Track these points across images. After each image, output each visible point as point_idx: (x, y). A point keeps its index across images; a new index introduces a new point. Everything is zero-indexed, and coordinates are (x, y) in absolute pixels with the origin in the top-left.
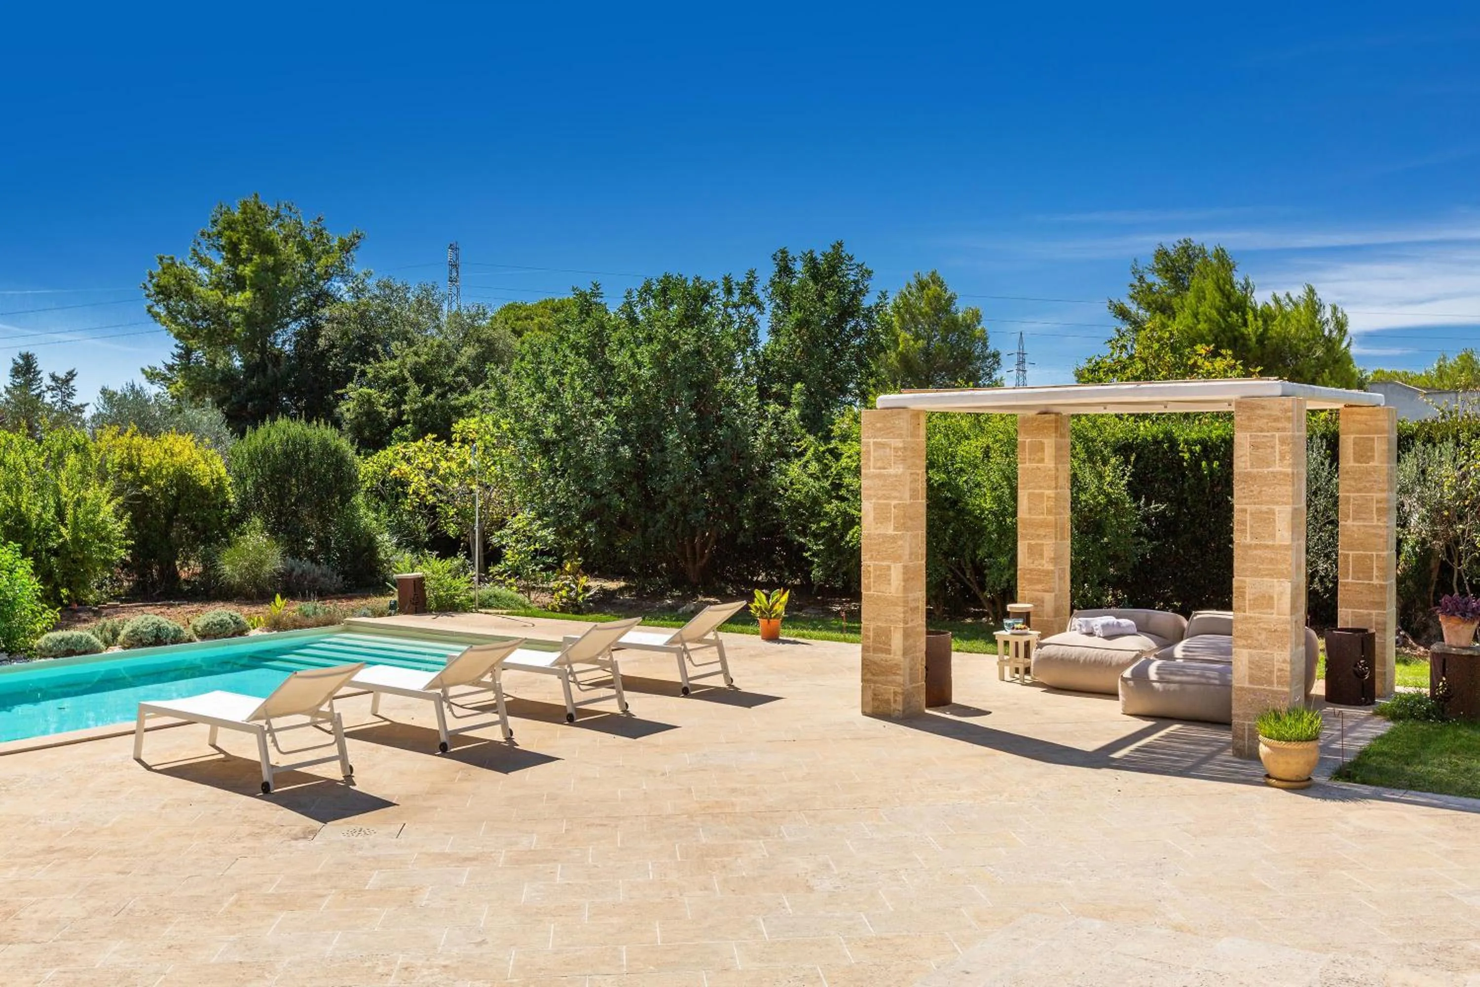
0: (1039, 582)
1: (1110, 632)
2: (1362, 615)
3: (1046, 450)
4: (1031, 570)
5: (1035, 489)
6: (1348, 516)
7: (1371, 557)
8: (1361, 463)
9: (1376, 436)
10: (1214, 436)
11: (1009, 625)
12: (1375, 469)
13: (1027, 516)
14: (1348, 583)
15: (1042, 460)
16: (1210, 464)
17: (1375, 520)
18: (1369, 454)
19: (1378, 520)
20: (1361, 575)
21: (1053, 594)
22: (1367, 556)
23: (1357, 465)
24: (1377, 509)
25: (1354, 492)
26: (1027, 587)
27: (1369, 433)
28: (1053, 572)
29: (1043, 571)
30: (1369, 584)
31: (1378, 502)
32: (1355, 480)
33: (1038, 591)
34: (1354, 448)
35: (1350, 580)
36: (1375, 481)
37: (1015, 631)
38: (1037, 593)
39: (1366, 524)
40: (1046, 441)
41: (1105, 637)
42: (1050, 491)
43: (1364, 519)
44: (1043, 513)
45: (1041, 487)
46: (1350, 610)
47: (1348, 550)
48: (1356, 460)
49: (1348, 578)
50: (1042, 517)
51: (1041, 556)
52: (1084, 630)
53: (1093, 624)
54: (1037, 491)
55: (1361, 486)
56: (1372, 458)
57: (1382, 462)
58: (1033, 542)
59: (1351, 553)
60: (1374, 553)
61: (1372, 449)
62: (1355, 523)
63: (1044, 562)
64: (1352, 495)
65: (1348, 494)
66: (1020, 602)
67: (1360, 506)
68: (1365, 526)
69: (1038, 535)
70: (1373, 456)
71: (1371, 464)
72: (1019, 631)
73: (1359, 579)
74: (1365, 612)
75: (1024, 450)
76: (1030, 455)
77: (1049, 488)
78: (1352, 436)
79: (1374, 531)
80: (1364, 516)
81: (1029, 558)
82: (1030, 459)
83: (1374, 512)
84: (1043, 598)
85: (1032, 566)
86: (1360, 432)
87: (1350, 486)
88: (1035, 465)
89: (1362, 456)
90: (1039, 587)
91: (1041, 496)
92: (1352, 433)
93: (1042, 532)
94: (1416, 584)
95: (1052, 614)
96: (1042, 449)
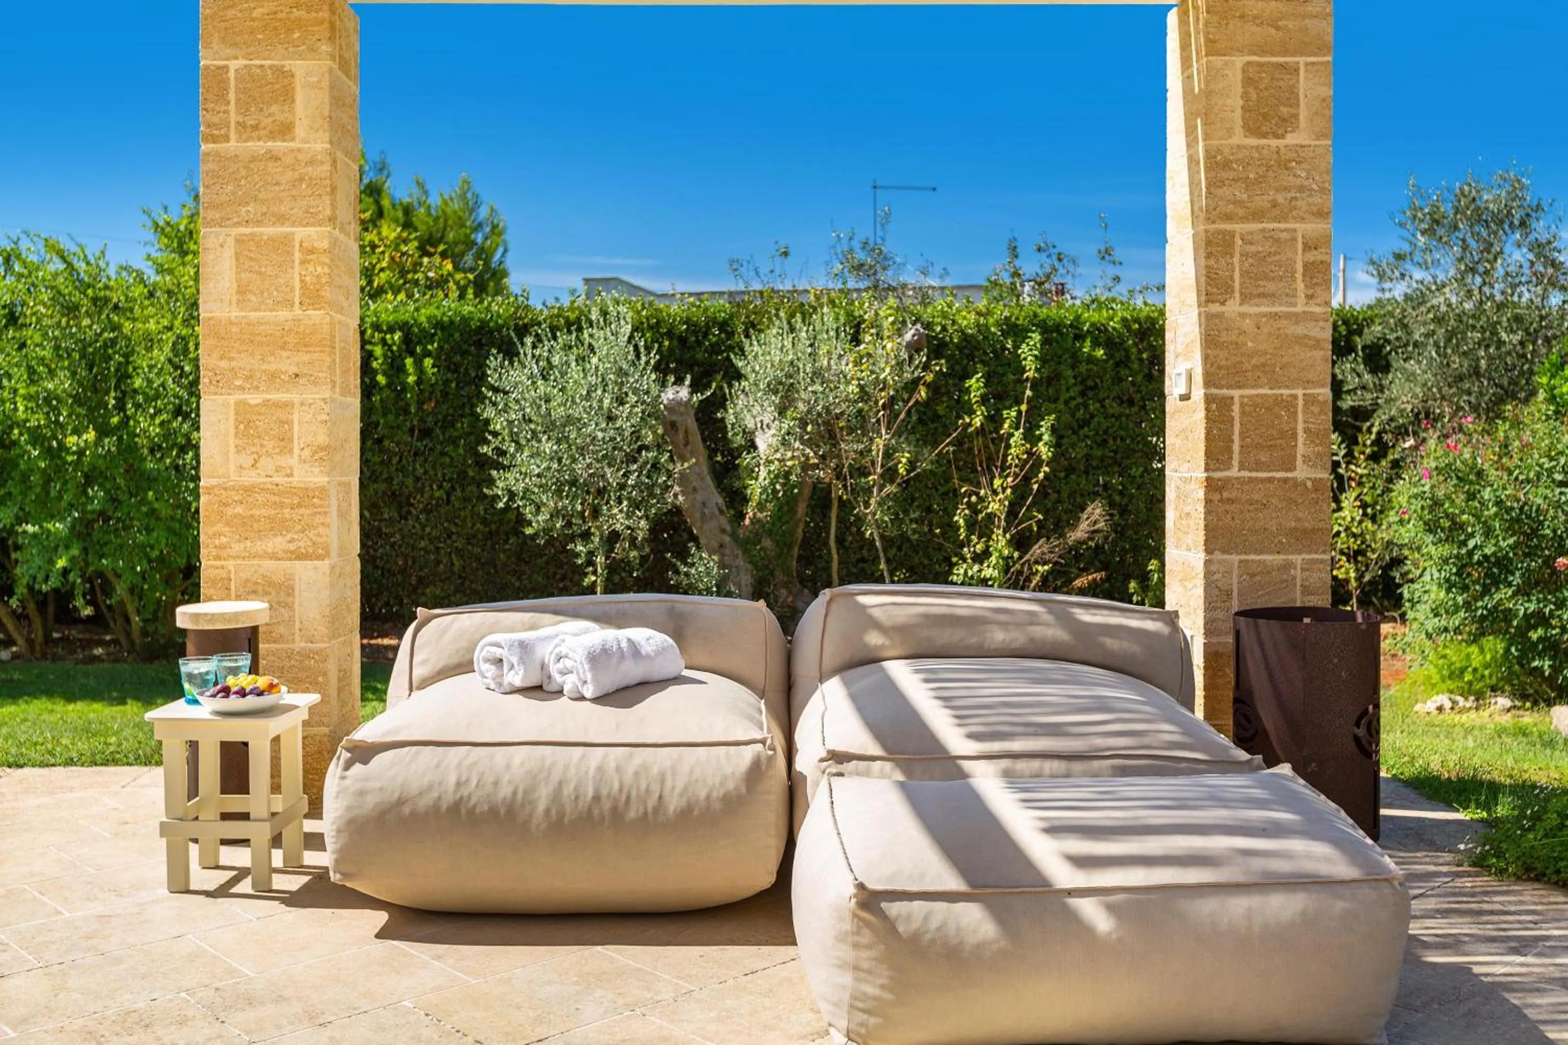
0: (279, 526)
1: (613, 680)
2: (1266, 570)
3: (299, 97)
4: (249, 490)
5: (259, 223)
6: (1229, 290)
7: (1289, 404)
8: (1264, 136)
9: (1302, 60)
10: (423, 319)
11: (201, 681)
12: (1299, 154)
13: (235, 313)
14: (1228, 480)
15: (285, 130)
16: (419, 364)
17: (1301, 299)
18: (1284, 111)
19: (1309, 297)
20: (1264, 457)
21: (325, 565)
22: (1279, 401)
23: (1253, 141)
24: (1306, 266)
25: (1244, 219)
26: (237, 548)
27: (1285, 53)
28: (323, 491)
29: (291, 491)
30: (1286, 480)
31: (1307, 247)
32: (1248, 184)
33: (274, 557)
34: (1245, 96)
35: (1234, 472)
36: (1301, 189)
37: (234, 703)
38: (269, 565)
39: (1277, 309)
40: (299, 67)
41: (601, 699)
42: (312, 230)
43: (1271, 297)
44: (289, 303)
45: (281, 219)
46: (1235, 558)
47: (1229, 387)
48: (1251, 129)
49: (1229, 467)
50: (283, 314)
51: (285, 442)
52: (516, 678)
53: (546, 652)
54: (269, 231)
55: (1262, 202)
56: (1288, 123)
57: (1319, 136)
58: (254, 399)
59: (1236, 393)
60: (1300, 392)
61: (1292, 99)
62: (1246, 309)
63: (294, 461)
64: (1238, 227)
65: (1228, 226)
66: (210, 599)
67: (1261, 258)
68: (1276, 316)
69: (273, 377)
70: (1296, 116)
71: (1291, 139)
72: (251, 702)
73: (1259, 467)
74: (1279, 558)
75: (222, 97)
76: (243, 108)
77: (310, 218)
78: (1239, 61)
79: (1300, 330)
80: (1271, 287)
81: (239, 450)
82: (241, 125)
83: (1299, 276)
84: (290, 578)
85: (251, 478)
86: (1262, 50)
87: (1236, 202)
88: (259, 146)
89: (1265, 117)
90: (277, 543)
91: (283, 245)
92: (1241, 51)
93: (286, 363)
94: (777, 543)
95: (322, 629)
96: (286, 95)
